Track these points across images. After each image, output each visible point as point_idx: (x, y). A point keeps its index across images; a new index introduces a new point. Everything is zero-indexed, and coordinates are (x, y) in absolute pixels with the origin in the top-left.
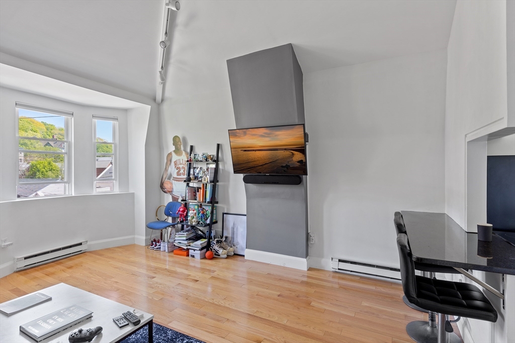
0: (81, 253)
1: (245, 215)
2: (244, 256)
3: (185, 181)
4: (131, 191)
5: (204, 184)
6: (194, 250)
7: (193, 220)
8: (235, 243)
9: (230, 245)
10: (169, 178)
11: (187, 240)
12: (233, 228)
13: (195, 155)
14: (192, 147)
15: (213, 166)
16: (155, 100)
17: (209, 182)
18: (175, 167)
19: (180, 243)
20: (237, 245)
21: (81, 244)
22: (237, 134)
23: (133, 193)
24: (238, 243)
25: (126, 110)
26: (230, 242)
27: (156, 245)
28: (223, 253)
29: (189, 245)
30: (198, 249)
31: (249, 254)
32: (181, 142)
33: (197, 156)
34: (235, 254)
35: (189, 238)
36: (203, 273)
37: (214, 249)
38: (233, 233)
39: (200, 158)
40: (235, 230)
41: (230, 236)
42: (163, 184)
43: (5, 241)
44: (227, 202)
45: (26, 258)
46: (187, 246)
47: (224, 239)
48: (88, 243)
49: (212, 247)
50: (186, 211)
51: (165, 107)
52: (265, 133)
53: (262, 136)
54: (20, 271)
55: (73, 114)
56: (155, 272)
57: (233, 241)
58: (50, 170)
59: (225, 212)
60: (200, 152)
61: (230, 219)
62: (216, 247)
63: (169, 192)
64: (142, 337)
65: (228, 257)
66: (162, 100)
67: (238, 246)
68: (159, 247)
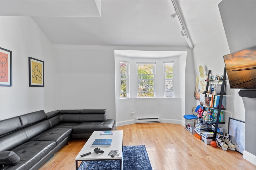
0: (157, 123)
1: (244, 122)
2: (242, 154)
3: (203, 93)
4: (180, 98)
5: (213, 96)
6: (204, 137)
7: (205, 118)
8: (237, 142)
9: (233, 142)
10: (199, 92)
11: (201, 129)
12: (236, 131)
13: (212, 76)
14: (210, 72)
15: (221, 83)
16: (189, 47)
17: (216, 94)
18: (201, 84)
19: (197, 130)
20: (239, 144)
21: (157, 119)
22: (229, 58)
23: (181, 98)
24: (239, 143)
25: (178, 56)
26: (234, 140)
27: (188, 128)
28: (224, 146)
29: (202, 133)
30: (206, 137)
31: (247, 155)
32: (203, 69)
33: (213, 77)
34: (236, 151)
35: (203, 129)
36: (200, 153)
37: (217, 141)
38: (236, 134)
39: (214, 78)
40: (238, 132)
41: (234, 135)
42: (195, 95)
43: (132, 112)
44: (232, 110)
45: (138, 119)
46: (200, 133)
47: (227, 137)
48: (161, 119)
49: (217, 139)
50: (203, 112)
51: (195, 50)
52: (247, 54)
53: (245, 57)
54: (137, 124)
55: (156, 63)
56: (176, 141)
57: (236, 141)
58: (148, 86)
59: (231, 117)
60: (214, 74)
61: (234, 124)
62: (219, 140)
63: (198, 99)
64: (140, 168)
65: (229, 150)
66: (193, 46)
67: (240, 146)
68: (189, 129)
